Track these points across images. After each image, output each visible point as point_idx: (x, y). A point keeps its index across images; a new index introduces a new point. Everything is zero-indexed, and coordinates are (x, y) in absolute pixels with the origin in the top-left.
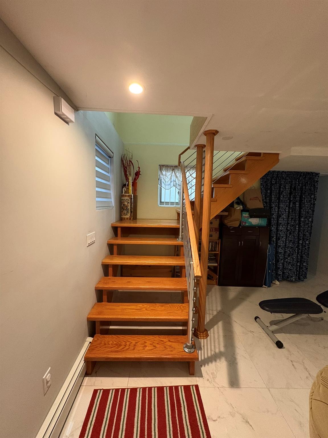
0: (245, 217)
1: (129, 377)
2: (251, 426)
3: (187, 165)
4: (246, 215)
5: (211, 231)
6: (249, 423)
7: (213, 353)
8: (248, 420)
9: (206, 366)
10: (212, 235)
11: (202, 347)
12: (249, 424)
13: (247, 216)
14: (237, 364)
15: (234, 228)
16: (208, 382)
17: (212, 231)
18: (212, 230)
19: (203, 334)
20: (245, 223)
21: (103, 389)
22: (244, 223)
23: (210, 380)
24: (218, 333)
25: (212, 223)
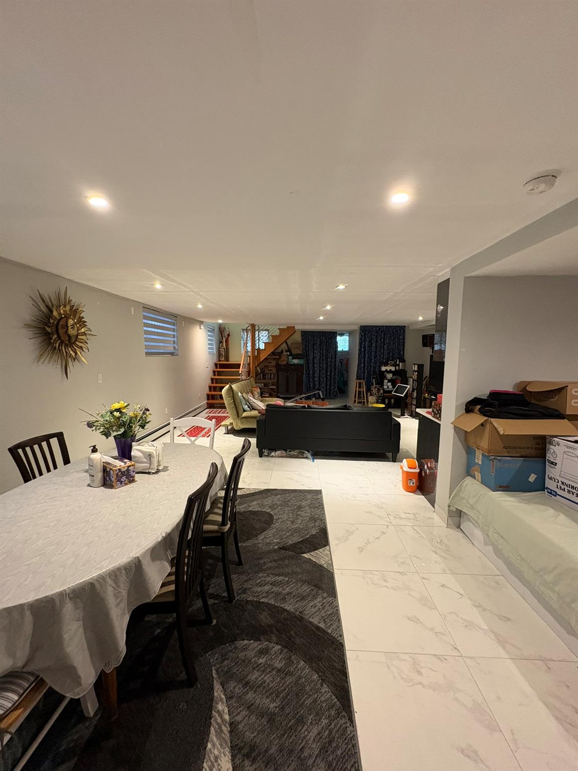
0: (290, 359)
18: (272, 367)
20: (291, 362)
25: (271, 363)
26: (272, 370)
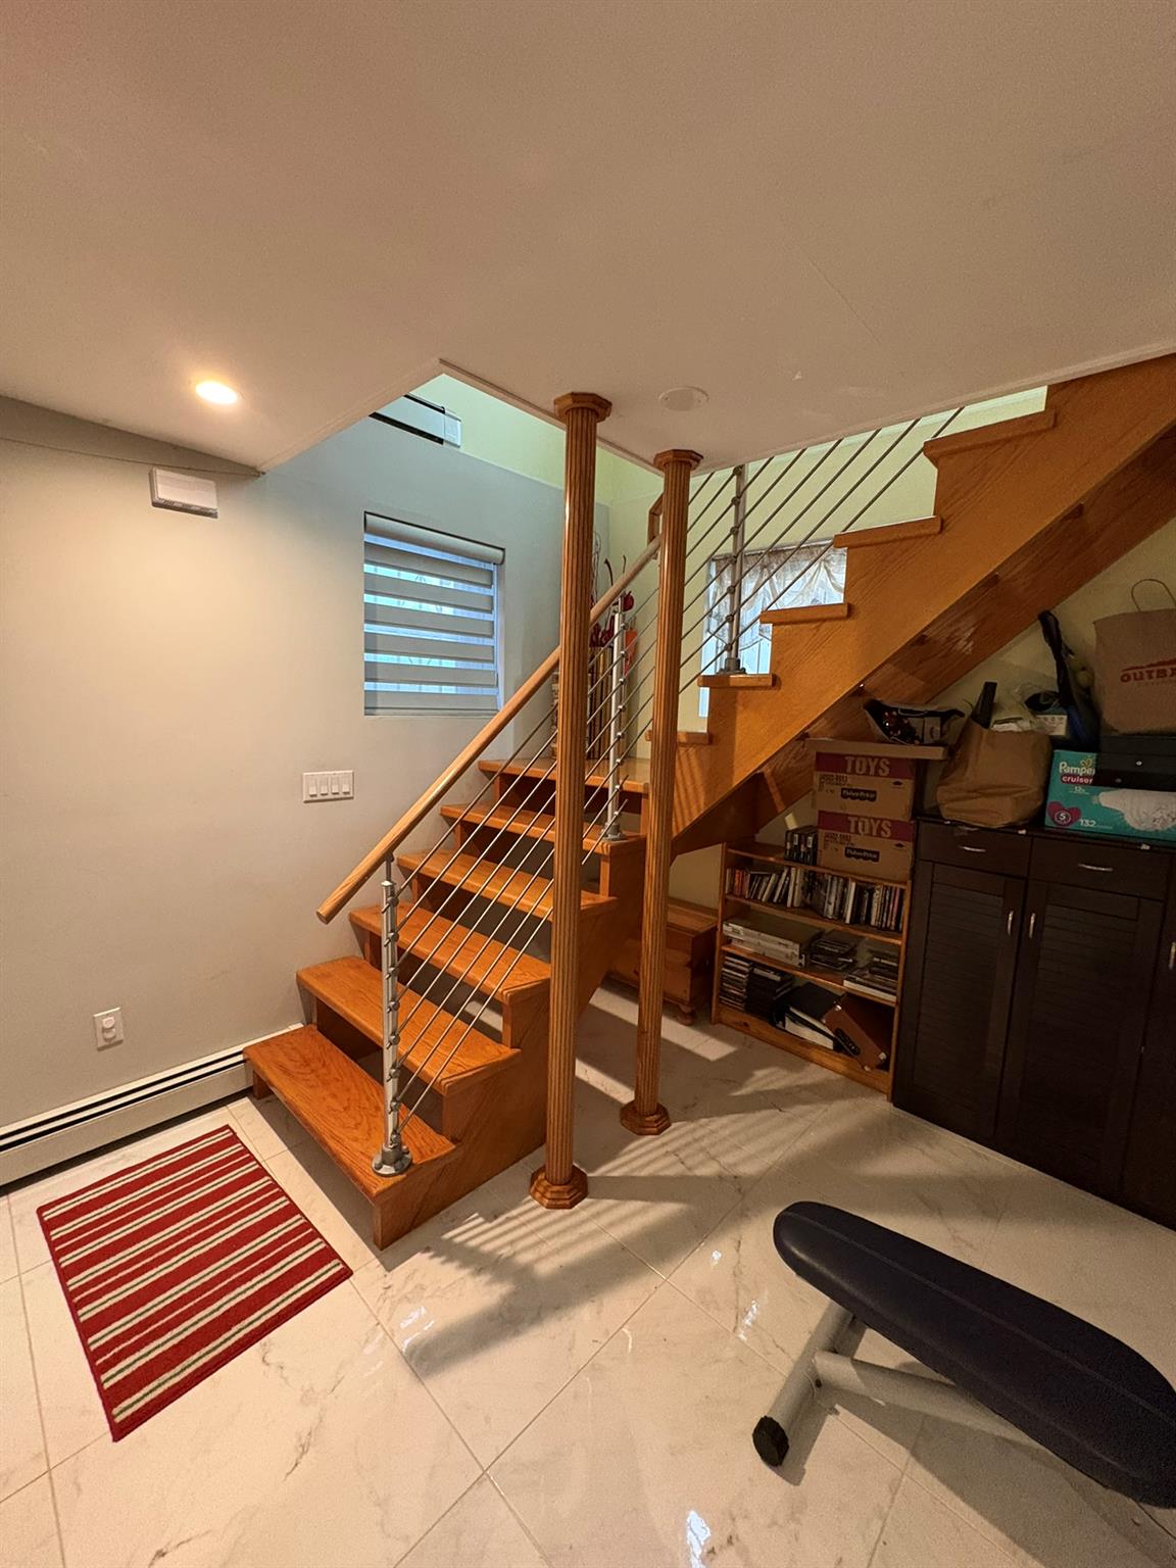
0: (1071, 780)
1: (289, 1149)
2: (296, 1465)
3: (803, 542)
4: (1077, 766)
5: (874, 833)
6: (304, 1457)
7: (506, 1252)
8: (311, 1449)
9: (438, 1260)
10: (877, 853)
11: (501, 1219)
12: (301, 1457)
13: (1084, 776)
14: (517, 1333)
15: (983, 834)
16: (383, 1291)
17: (879, 835)
18: (880, 829)
19: (546, 1189)
20: (1075, 813)
21: (235, 1134)
22: (1063, 815)
23: (389, 1293)
24: (612, 1224)
25: (871, 796)
26: (874, 856)
